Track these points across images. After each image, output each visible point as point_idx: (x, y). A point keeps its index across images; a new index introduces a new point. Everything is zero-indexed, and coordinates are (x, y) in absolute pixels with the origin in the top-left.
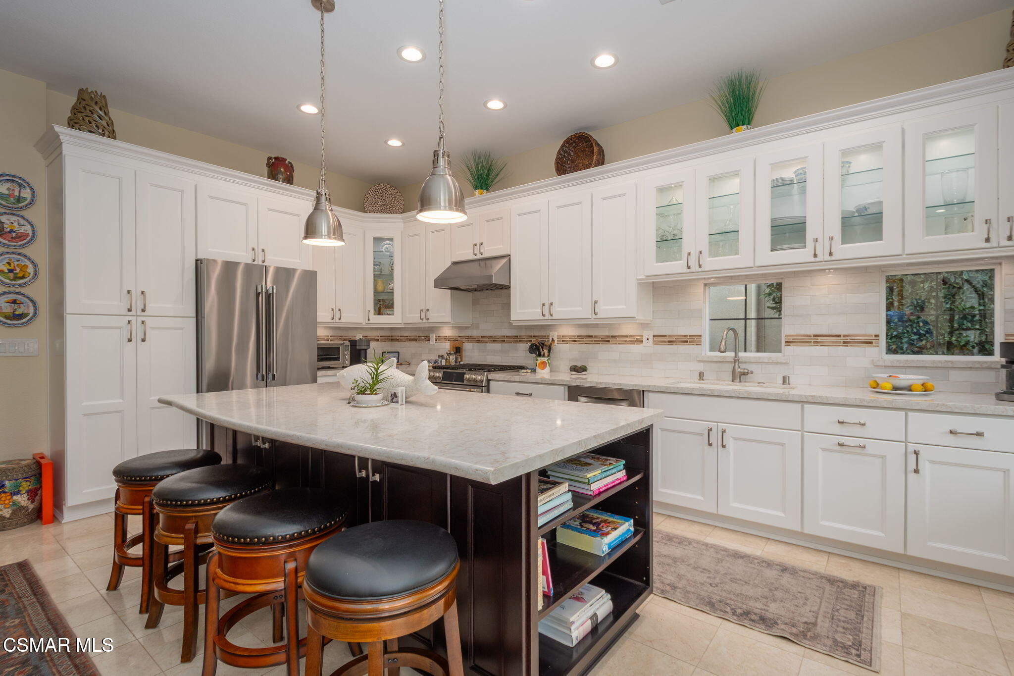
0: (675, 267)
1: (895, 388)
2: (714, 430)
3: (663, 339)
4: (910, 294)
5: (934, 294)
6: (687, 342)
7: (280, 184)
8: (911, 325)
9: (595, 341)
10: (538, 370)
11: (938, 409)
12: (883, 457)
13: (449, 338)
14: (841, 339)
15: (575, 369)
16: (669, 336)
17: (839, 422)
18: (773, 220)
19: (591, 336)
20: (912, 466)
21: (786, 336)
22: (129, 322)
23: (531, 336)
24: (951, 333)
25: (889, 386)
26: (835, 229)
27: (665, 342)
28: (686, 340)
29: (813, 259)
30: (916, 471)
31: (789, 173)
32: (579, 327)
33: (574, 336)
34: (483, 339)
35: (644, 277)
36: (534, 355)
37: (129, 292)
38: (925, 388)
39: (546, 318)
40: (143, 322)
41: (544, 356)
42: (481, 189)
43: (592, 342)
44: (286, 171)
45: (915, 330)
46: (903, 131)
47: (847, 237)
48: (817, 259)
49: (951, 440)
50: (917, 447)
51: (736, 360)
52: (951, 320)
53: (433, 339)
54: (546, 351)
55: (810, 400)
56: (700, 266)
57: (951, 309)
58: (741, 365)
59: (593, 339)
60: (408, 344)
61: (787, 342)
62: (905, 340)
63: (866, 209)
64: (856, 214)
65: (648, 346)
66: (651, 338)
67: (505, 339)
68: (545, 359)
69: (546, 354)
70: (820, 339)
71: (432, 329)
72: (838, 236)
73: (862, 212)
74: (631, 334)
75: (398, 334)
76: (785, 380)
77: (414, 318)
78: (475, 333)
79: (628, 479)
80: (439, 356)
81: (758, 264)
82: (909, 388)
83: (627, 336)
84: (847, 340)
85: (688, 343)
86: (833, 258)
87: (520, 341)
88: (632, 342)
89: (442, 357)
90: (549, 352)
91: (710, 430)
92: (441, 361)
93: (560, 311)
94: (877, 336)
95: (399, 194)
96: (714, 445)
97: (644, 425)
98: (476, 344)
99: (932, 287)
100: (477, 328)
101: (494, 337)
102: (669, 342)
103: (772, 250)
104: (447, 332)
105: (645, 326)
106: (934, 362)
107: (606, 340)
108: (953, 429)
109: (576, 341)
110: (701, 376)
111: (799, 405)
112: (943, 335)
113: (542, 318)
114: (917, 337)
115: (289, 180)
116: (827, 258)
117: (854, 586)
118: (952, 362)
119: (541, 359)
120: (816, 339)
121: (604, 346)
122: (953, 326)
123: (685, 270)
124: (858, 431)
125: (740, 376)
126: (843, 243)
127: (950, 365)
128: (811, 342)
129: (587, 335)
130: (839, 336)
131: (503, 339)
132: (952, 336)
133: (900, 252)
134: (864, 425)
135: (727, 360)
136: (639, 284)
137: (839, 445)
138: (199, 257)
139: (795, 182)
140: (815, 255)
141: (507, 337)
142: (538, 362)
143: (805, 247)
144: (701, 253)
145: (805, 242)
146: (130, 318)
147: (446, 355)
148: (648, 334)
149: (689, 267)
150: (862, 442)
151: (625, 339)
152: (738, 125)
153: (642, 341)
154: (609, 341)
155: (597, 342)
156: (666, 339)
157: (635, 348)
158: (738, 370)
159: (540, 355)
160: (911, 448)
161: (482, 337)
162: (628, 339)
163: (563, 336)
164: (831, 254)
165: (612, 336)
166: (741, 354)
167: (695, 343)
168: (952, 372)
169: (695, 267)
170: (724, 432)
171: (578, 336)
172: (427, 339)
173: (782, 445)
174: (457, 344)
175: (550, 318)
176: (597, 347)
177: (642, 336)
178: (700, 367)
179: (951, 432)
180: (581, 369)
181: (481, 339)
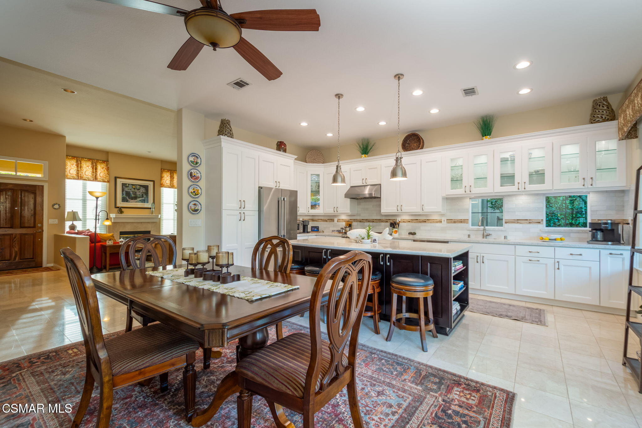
0: (459, 192)
1: (550, 240)
2: (479, 256)
3: (450, 221)
4: (554, 202)
5: (564, 202)
7: (281, 153)
8: (555, 216)
10: (393, 234)
11: (566, 246)
12: (546, 264)
13: (345, 220)
14: (528, 221)
15: (410, 233)
16: (454, 220)
17: (530, 252)
18: (501, 174)
20: (557, 267)
21: (505, 220)
22: (240, 213)
23: (390, 220)
24: (572, 219)
25: (548, 239)
26: (526, 179)
27: (452, 222)
28: (461, 221)
29: (517, 190)
30: (558, 269)
31: (507, 155)
32: (412, 216)
33: (409, 220)
34: (363, 220)
35: (445, 195)
36: (391, 228)
37: (240, 201)
38: (561, 239)
39: (399, 211)
40: (244, 213)
41: (396, 228)
42: (365, 154)
44: (284, 147)
45: (556, 218)
46: (553, 143)
47: (531, 182)
48: (519, 190)
49: (571, 257)
50: (558, 260)
51: (484, 230)
52: (572, 214)
53: (336, 220)
54: (397, 226)
55: (518, 244)
56: (470, 191)
57: (572, 209)
58: (487, 232)
59: (418, 221)
60: (323, 223)
61: (505, 222)
62: (552, 222)
63: (538, 171)
64: (534, 173)
65: (444, 224)
66: (446, 220)
68: (397, 229)
69: (397, 227)
70: (519, 221)
71: (335, 216)
72: (527, 182)
73: (537, 172)
74: (436, 219)
75: (317, 218)
76: (505, 237)
77: (330, 211)
78: (358, 218)
79: (464, 267)
80: (341, 228)
81: (495, 192)
82: (555, 240)
84: (530, 222)
86: (525, 190)
87: (382, 221)
88: (437, 222)
89: (343, 229)
90: (398, 226)
91: (478, 256)
92: (342, 231)
93: (405, 209)
94: (542, 220)
95: (321, 154)
96: (479, 262)
97: (465, 251)
98: (359, 223)
99: (563, 199)
100: (360, 215)
102: (454, 222)
103: (501, 186)
104: (344, 217)
105: (443, 215)
106: (564, 230)
108: (571, 253)
109: (410, 222)
110: (469, 236)
111: (514, 246)
112: (568, 220)
113: (397, 211)
114: (557, 220)
115: (285, 151)
116: (523, 190)
117: (537, 309)
118: (571, 230)
119: (395, 229)
120: (518, 221)
121: (424, 224)
122: (573, 216)
123: (463, 193)
124: (537, 255)
125: (486, 236)
126: (529, 184)
127: (571, 231)
128: (515, 222)
129: (415, 219)
130: (527, 220)
131: (373, 220)
132: (572, 220)
133: (551, 189)
134: (538, 252)
135: (480, 229)
136: (443, 198)
137: (530, 260)
138: (260, 186)
139: (509, 160)
140: (519, 189)
142: (394, 231)
143: (514, 185)
144: (470, 186)
145: (514, 183)
146: (240, 211)
147: (344, 228)
148: (444, 219)
149: (465, 192)
150: (538, 259)
151: (434, 221)
152: (486, 136)
153: (442, 222)
155: (420, 222)
157: (438, 225)
158: (485, 234)
159: (394, 227)
160: (557, 260)
162: (435, 221)
163: (404, 220)
164: (525, 189)
166: (486, 227)
167: (465, 223)
168: (571, 234)
169: (468, 192)
170: (483, 257)
172: (332, 220)
173: (507, 261)
174: (349, 223)
175: (401, 211)
176: (420, 224)
177: (442, 220)
178: (468, 233)
179: (571, 254)
180: (414, 234)
181: (362, 221)
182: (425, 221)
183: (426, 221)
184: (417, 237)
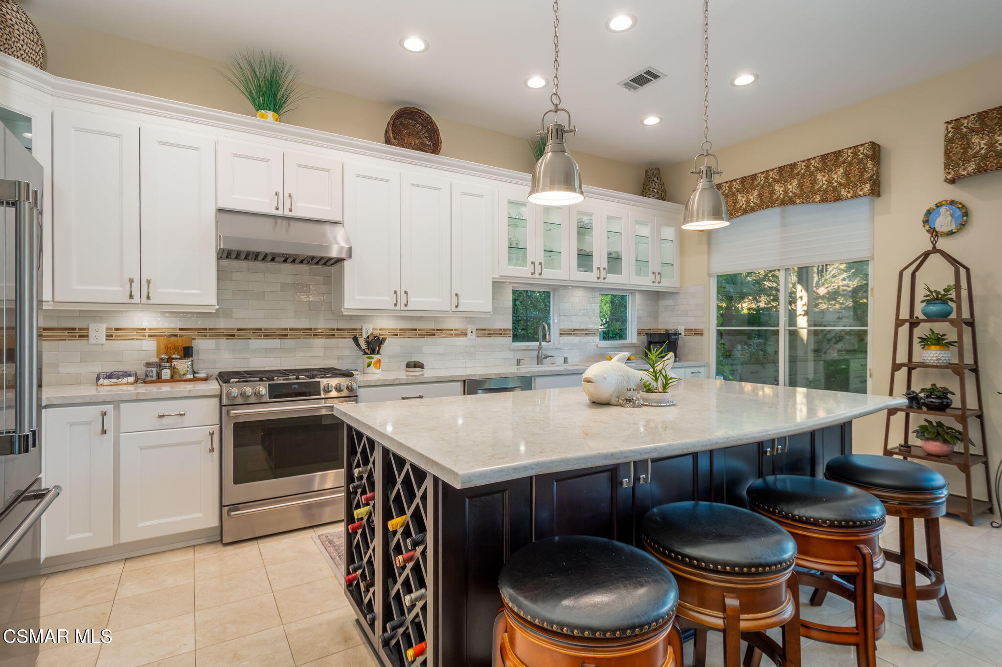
3: (484, 332)
6: (501, 334)
9: (419, 335)
13: (153, 333)
15: (411, 365)
16: (489, 330)
19: (416, 330)
21: (561, 329)
23: (334, 329)
27: (485, 334)
29: (596, 280)
32: (400, 320)
33: (394, 329)
34: (240, 333)
35: (498, 277)
39: (397, 308)
43: (415, 336)
51: (540, 348)
56: (540, 274)
59: (418, 332)
61: (561, 334)
65: (472, 339)
66: (474, 331)
67: (289, 333)
68: (379, 357)
69: (381, 352)
71: (96, 315)
74: (456, 328)
81: (571, 279)
83: (452, 330)
85: (503, 335)
87: (314, 335)
88: (457, 335)
93: (415, 302)
101: (265, 329)
102: (488, 334)
103: (578, 271)
105: (468, 319)
107: (432, 334)
109: (397, 335)
110: (518, 362)
113: (392, 307)
120: (574, 332)
121: (430, 340)
123: (530, 276)
128: (571, 334)
129: (410, 328)
130: (584, 330)
131: (284, 333)
141: (291, 329)
142: (373, 361)
143: (593, 272)
144: (540, 263)
148: (471, 327)
149: (533, 274)
151: (450, 332)
153: (467, 334)
154: (434, 335)
155: (422, 336)
156: (487, 332)
157: (460, 341)
158: (540, 355)
161: (239, 330)
162: (453, 332)
163: (380, 329)
164: (604, 279)
165: (438, 330)
167: (507, 336)
169: (536, 274)
171: (400, 330)
175: (403, 308)
176: (422, 340)
177: (467, 329)
178: (515, 356)
180: (418, 365)
181: (237, 333)
182: (433, 332)
183: (435, 332)
184: (428, 373)
